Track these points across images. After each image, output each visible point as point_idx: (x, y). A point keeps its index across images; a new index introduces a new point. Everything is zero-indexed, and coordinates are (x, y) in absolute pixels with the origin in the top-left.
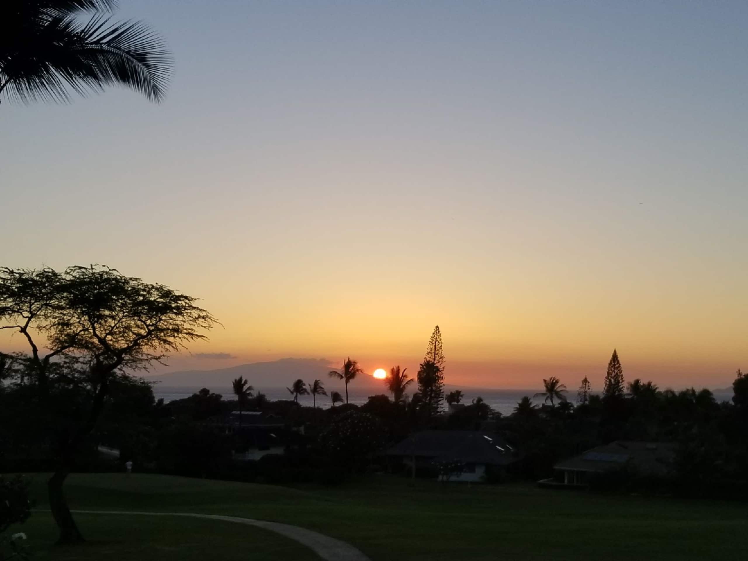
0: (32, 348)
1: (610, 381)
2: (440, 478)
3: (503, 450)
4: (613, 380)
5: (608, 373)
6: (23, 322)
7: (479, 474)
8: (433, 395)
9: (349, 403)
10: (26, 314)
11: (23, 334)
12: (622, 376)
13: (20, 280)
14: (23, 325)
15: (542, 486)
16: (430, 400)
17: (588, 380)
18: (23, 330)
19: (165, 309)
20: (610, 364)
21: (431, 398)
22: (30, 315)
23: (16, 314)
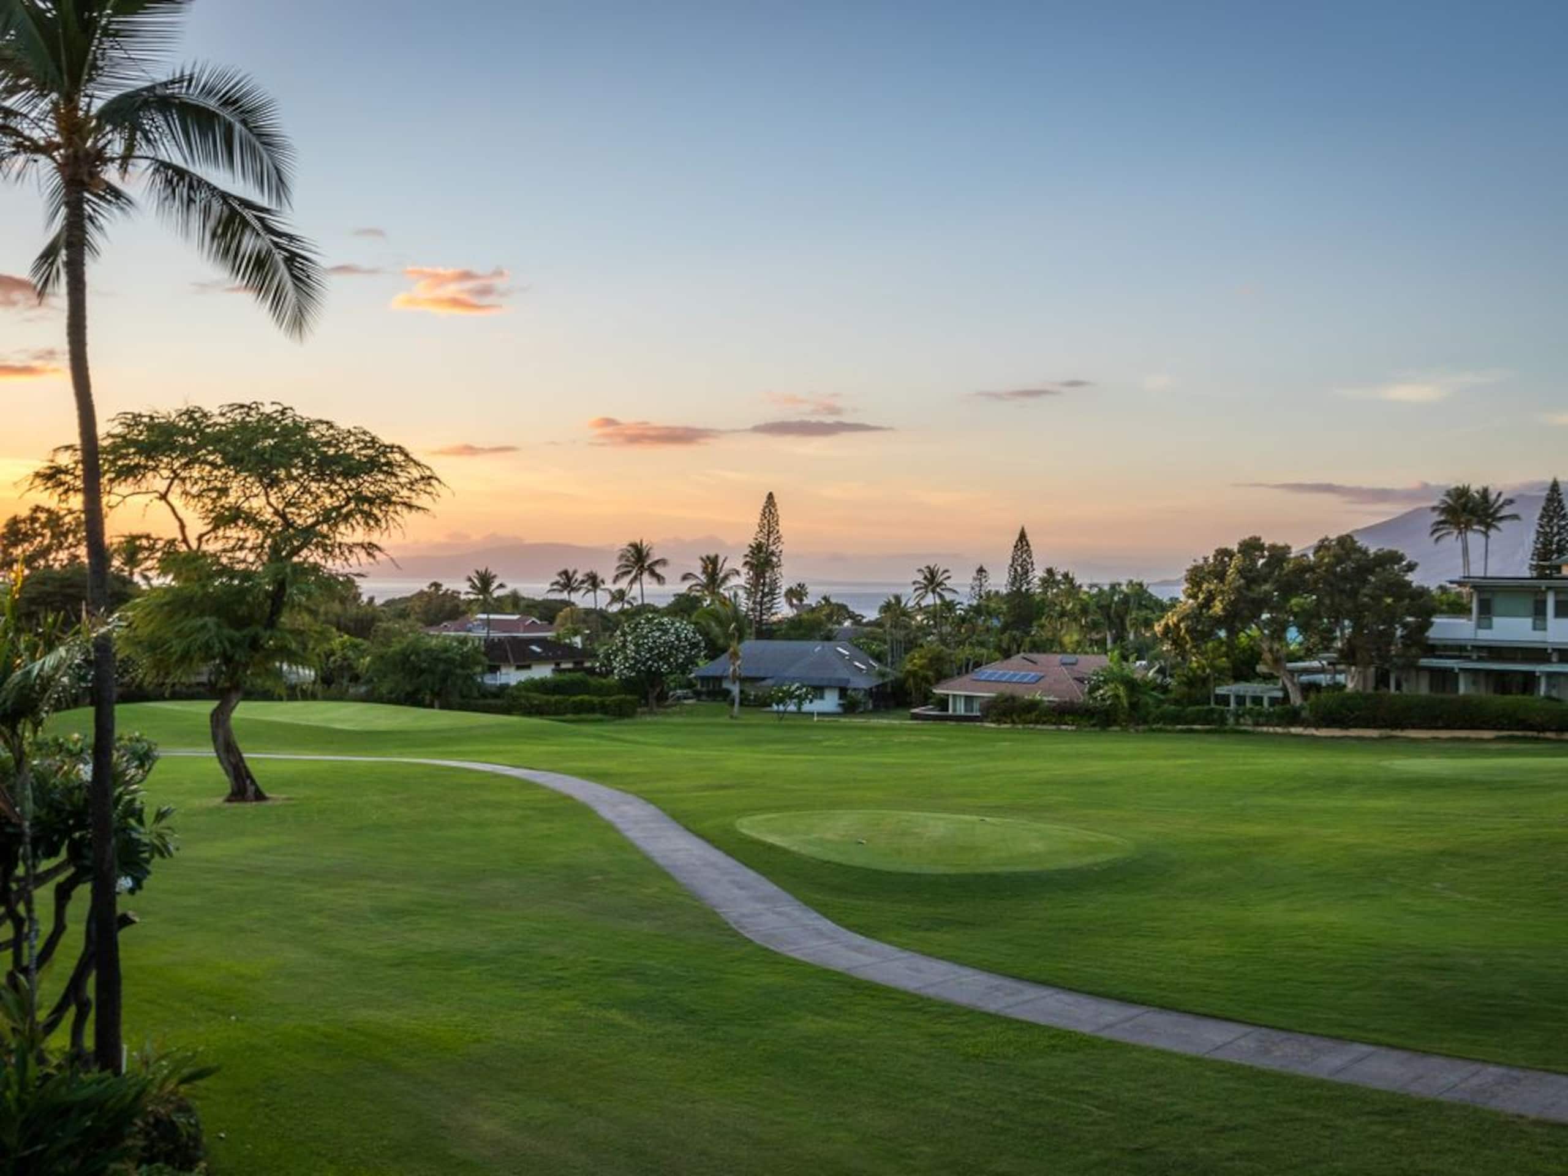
0: (177, 524)
1: (1016, 570)
2: (775, 707)
3: (863, 667)
4: (1019, 569)
5: (1013, 558)
6: (161, 485)
7: (830, 702)
8: (766, 590)
9: (646, 601)
10: (166, 473)
11: (163, 503)
12: (1032, 563)
13: (151, 427)
14: (163, 490)
15: (915, 717)
16: (762, 597)
17: (985, 567)
18: (163, 497)
19: (372, 465)
20: (1016, 547)
21: (764, 595)
22: (172, 475)
23: (150, 475)
